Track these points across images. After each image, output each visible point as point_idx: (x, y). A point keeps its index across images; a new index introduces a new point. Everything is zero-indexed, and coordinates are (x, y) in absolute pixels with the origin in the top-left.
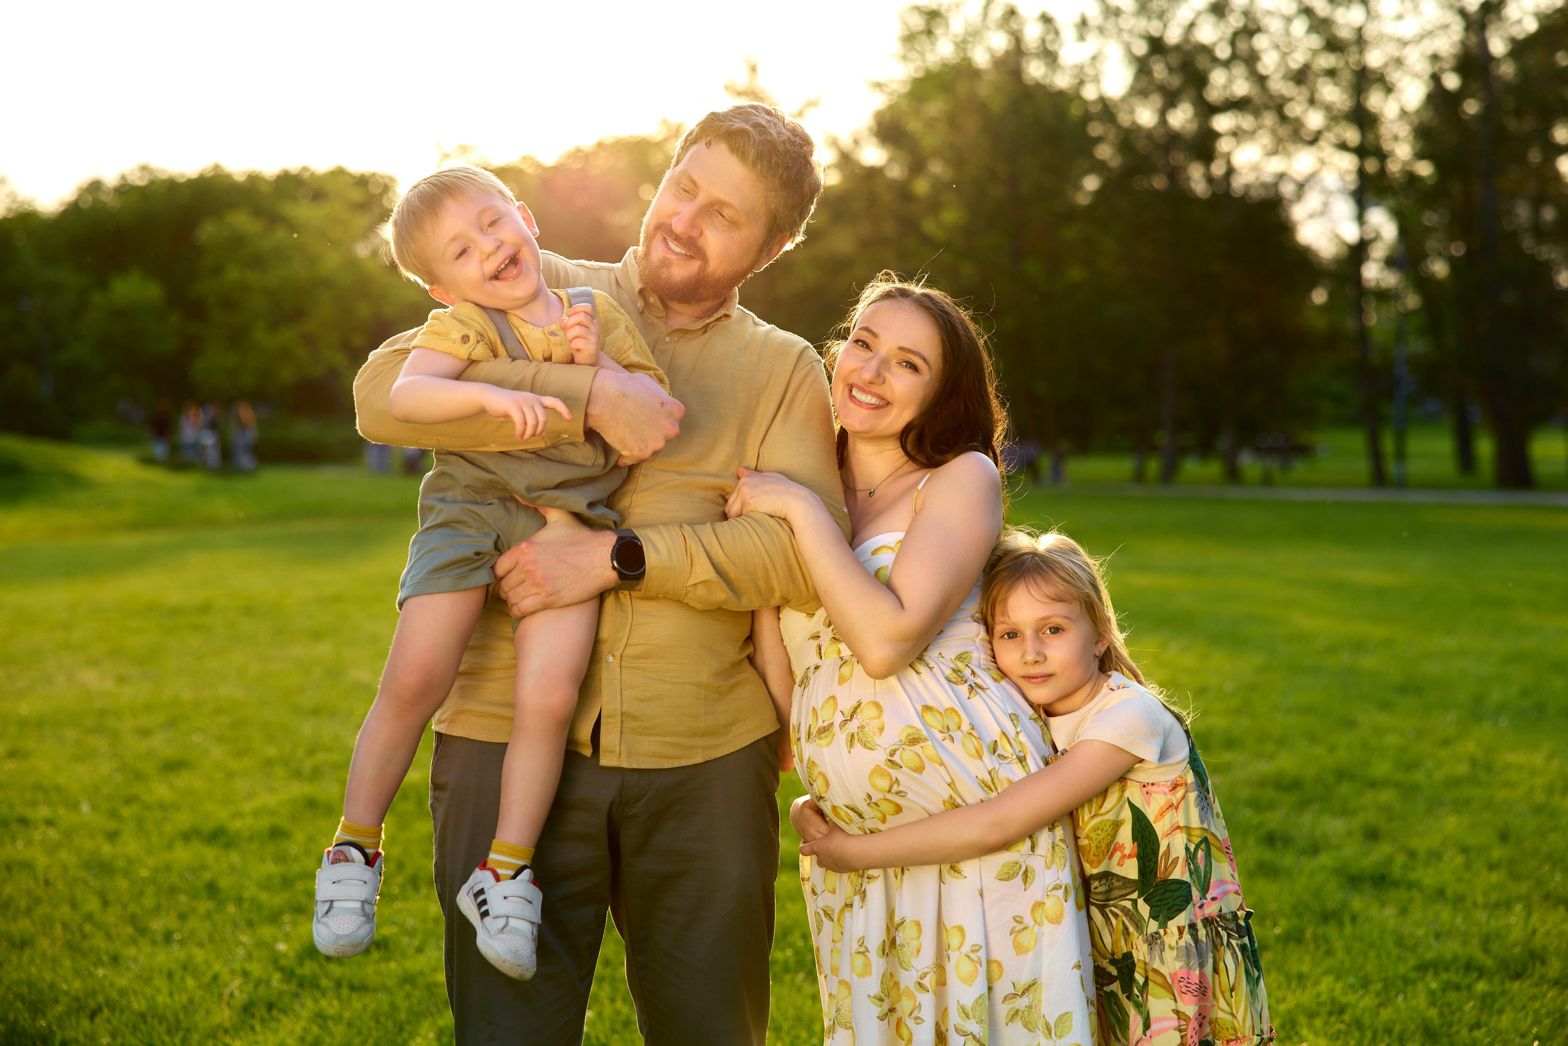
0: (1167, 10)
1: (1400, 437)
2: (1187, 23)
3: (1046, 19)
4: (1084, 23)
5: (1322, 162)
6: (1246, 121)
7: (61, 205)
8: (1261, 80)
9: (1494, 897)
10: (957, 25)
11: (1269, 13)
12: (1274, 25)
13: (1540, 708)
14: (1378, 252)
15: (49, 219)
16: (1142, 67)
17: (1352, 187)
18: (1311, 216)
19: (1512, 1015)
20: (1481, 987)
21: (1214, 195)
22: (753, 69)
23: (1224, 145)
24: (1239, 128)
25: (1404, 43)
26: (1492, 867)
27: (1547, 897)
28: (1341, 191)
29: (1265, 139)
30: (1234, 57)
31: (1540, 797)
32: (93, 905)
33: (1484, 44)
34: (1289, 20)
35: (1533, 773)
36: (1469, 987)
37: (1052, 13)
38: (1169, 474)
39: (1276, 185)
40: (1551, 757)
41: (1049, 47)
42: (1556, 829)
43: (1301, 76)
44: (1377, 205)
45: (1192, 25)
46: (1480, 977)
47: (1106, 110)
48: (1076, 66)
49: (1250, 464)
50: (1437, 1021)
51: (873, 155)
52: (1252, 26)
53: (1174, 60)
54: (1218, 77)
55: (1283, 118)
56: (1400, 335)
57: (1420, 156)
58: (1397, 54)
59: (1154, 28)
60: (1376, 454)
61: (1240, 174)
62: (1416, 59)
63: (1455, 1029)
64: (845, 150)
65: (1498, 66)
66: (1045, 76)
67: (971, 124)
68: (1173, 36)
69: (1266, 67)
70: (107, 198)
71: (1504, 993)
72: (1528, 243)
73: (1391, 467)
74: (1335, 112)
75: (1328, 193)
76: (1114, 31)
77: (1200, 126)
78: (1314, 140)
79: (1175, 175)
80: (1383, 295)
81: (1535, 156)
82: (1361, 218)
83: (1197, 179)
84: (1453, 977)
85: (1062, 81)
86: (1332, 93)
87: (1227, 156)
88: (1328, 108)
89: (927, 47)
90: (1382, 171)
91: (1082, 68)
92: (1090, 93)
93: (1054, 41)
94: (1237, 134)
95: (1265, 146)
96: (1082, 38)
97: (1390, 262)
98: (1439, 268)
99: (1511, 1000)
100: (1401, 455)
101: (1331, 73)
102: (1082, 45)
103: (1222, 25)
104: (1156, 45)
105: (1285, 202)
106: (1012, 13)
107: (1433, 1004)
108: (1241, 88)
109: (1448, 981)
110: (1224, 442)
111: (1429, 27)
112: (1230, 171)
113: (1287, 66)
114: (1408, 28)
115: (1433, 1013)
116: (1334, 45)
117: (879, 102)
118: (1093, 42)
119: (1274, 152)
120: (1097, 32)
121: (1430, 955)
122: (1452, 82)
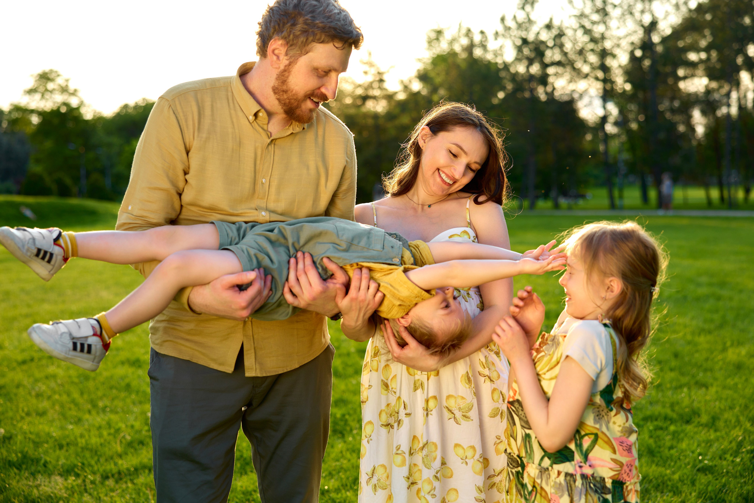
0: (529, 27)
1: (621, 190)
2: (537, 32)
3: (482, 32)
4: (497, 33)
5: (590, 85)
6: (560, 70)
7: (114, 114)
8: (565, 54)
9: (674, 384)
10: (448, 36)
11: (567, 28)
12: (569, 33)
13: (685, 298)
14: (611, 119)
15: (109, 119)
16: (519, 49)
17: (601, 95)
18: (585, 106)
19: (687, 442)
20: (672, 428)
21: (548, 99)
22: (370, 54)
23: (551, 80)
24: (557, 73)
25: (620, 39)
26: (671, 370)
27: (697, 383)
28: (596, 96)
29: (567, 76)
30: (555, 45)
31: (689, 337)
32: (76, 395)
33: (650, 39)
34: (575, 30)
35: (685, 326)
36: (667, 428)
37: (484, 30)
38: (532, 206)
39: (571, 95)
40: (693, 318)
41: (483, 43)
42: (697, 351)
43: (581, 52)
44: (610, 101)
45: (538, 33)
46: (671, 424)
47: (506, 67)
48: (494, 50)
49: (563, 202)
50: (654, 445)
51: (417, 86)
52: (562, 33)
53: (532, 46)
54: (548, 53)
55: (574, 69)
56: (620, 151)
57: (626, 81)
58: (617, 43)
59: (524, 34)
60: (611, 198)
61: (558, 91)
62: (625, 44)
63: (662, 449)
64: (406, 85)
65: (656, 47)
66: (483, 54)
67: (454, 73)
68: (531, 37)
69: (567, 49)
70: (130, 111)
71: (683, 431)
72: (668, 115)
73: (617, 202)
74: (594, 66)
75: (591, 97)
76: (508, 36)
77: (542, 72)
78: (586, 76)
79: (532, 91)
80: (613, 136)
81: (670, 81)
82: (604, 108)
83: (541, 93)
84: (659, 423)
85: (489, 57)
86: (593, 58)
87: (552, 84)
88: (591, 64)
89: (437, 45)
90: (612, 89)
91: (496, 51)
92: (499, 61)
93: (485, 41)
94: (556, 74)
95: (567, 80)
96: (496, 39)
97: (616, 124)
98: (634, 126)
99: (686, 435)
100: (621, 197)
101: (592, 50)
102: (496, 41)
103: (550, 33)
104: (525, 41)
105: (575, 100)
106: (469, 30)
107: (651, 437)
108: (557, 57)
109: (657, 425)
110: (553, 194)
111: (630, 32)
112: (554, 89)
113: (575, 49)
114: (621, 33)
115: (651, 441)
116: (593, 40)
117: (420, 66)
118: (501, 40)
119: (571, 81)
120: (502, 36)
121: (648, 413)
122: (638, 53)
